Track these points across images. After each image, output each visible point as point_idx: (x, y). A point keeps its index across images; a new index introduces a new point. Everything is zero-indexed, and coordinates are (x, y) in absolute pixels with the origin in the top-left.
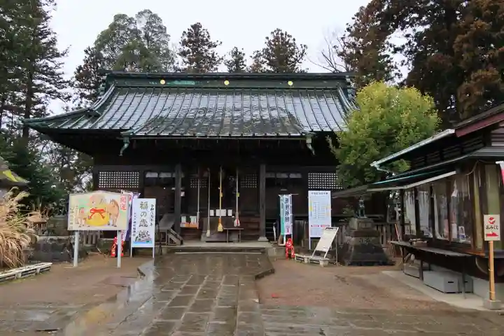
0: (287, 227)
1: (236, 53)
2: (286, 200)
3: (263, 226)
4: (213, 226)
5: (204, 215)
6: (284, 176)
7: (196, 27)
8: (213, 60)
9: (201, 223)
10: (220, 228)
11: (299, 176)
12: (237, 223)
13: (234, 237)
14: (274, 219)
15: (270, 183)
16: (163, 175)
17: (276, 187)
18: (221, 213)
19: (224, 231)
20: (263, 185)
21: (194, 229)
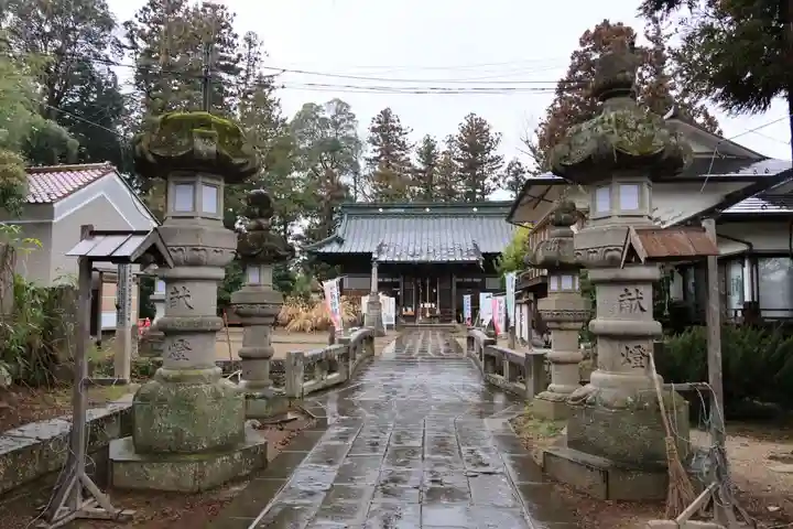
0: (467, 313)
1: (428, 140)
2: (467, 299)
3: (454, 313)
4: (424, 314)
5: (417, 306)
6: (469, 280)
7: (386, 114)
8: (403, 147)
9: (416, 312)
10: (428, 315)
11: (479, 280)
12: (438, 312)
13: (437, 320)
14: (460, 309)
15: (459, 285)
16: (387, 280)
17: (463, 288)
18: (428, 305)
19: (431, 317)
20: (454, 288)
21: (412, 316)
